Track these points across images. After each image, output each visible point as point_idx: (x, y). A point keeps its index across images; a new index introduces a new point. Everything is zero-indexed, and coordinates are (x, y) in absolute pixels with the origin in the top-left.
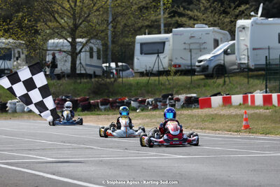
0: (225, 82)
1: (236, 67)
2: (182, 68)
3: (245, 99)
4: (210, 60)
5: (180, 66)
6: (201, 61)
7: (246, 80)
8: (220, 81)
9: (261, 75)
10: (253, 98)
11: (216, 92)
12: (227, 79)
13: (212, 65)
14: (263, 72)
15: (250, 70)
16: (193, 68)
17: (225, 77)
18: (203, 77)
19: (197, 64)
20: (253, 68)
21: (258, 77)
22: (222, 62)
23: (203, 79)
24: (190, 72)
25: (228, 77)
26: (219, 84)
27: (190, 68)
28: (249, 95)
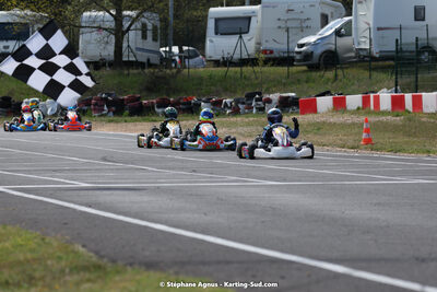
0: (336, 75)
1: (353, 54)
2: (276, 55)
3: (366, 101)
4: (315, 44)
5: (271, 52)
6: (302, 46)
7: (367, 73)
8: (330, 74)
9: (389, 66)
10: (377, 99)
11: (323, 91)
12: (340, 72)
13: (319, 51)
14: (392, 63)
15: (373, 59)
16: (291, 55)
17: (337, 68)
18: (305, 68)
19: (297, 49)
20: (377, 56)
21: (384, 69)
22: (333, 47)
23: (304, 71)
24: (286, 60)
25: (341, 68)
26: (329, 79)
27: (286, 55)
28: (372, 95)
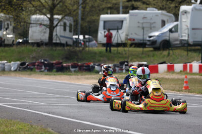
0: (169, 53)
1: (178, 42)
2: (136, 41)
3: (185, 67)
4: (158, 36)
5: (134, 40)
6: (151, 37)
7: (185, 53)
8: (165, 53)
9: (198, 50)
10: (191, 66)
11: (162, 61)
12: (171, 52)
13: (159, 40)
14: (199, 47)
15: (189, 45)
16: (145, 42)
17: (169, 50)
18: (152, 49)
19: (148, 39)
20: (192, 43)
21: (195, 51)
22: (168, 38)
23: (151, 51)
24: (142, 45)
25: (172, 50)
26: (165, 55)
27: (142, 42)
28: (188, 64)
